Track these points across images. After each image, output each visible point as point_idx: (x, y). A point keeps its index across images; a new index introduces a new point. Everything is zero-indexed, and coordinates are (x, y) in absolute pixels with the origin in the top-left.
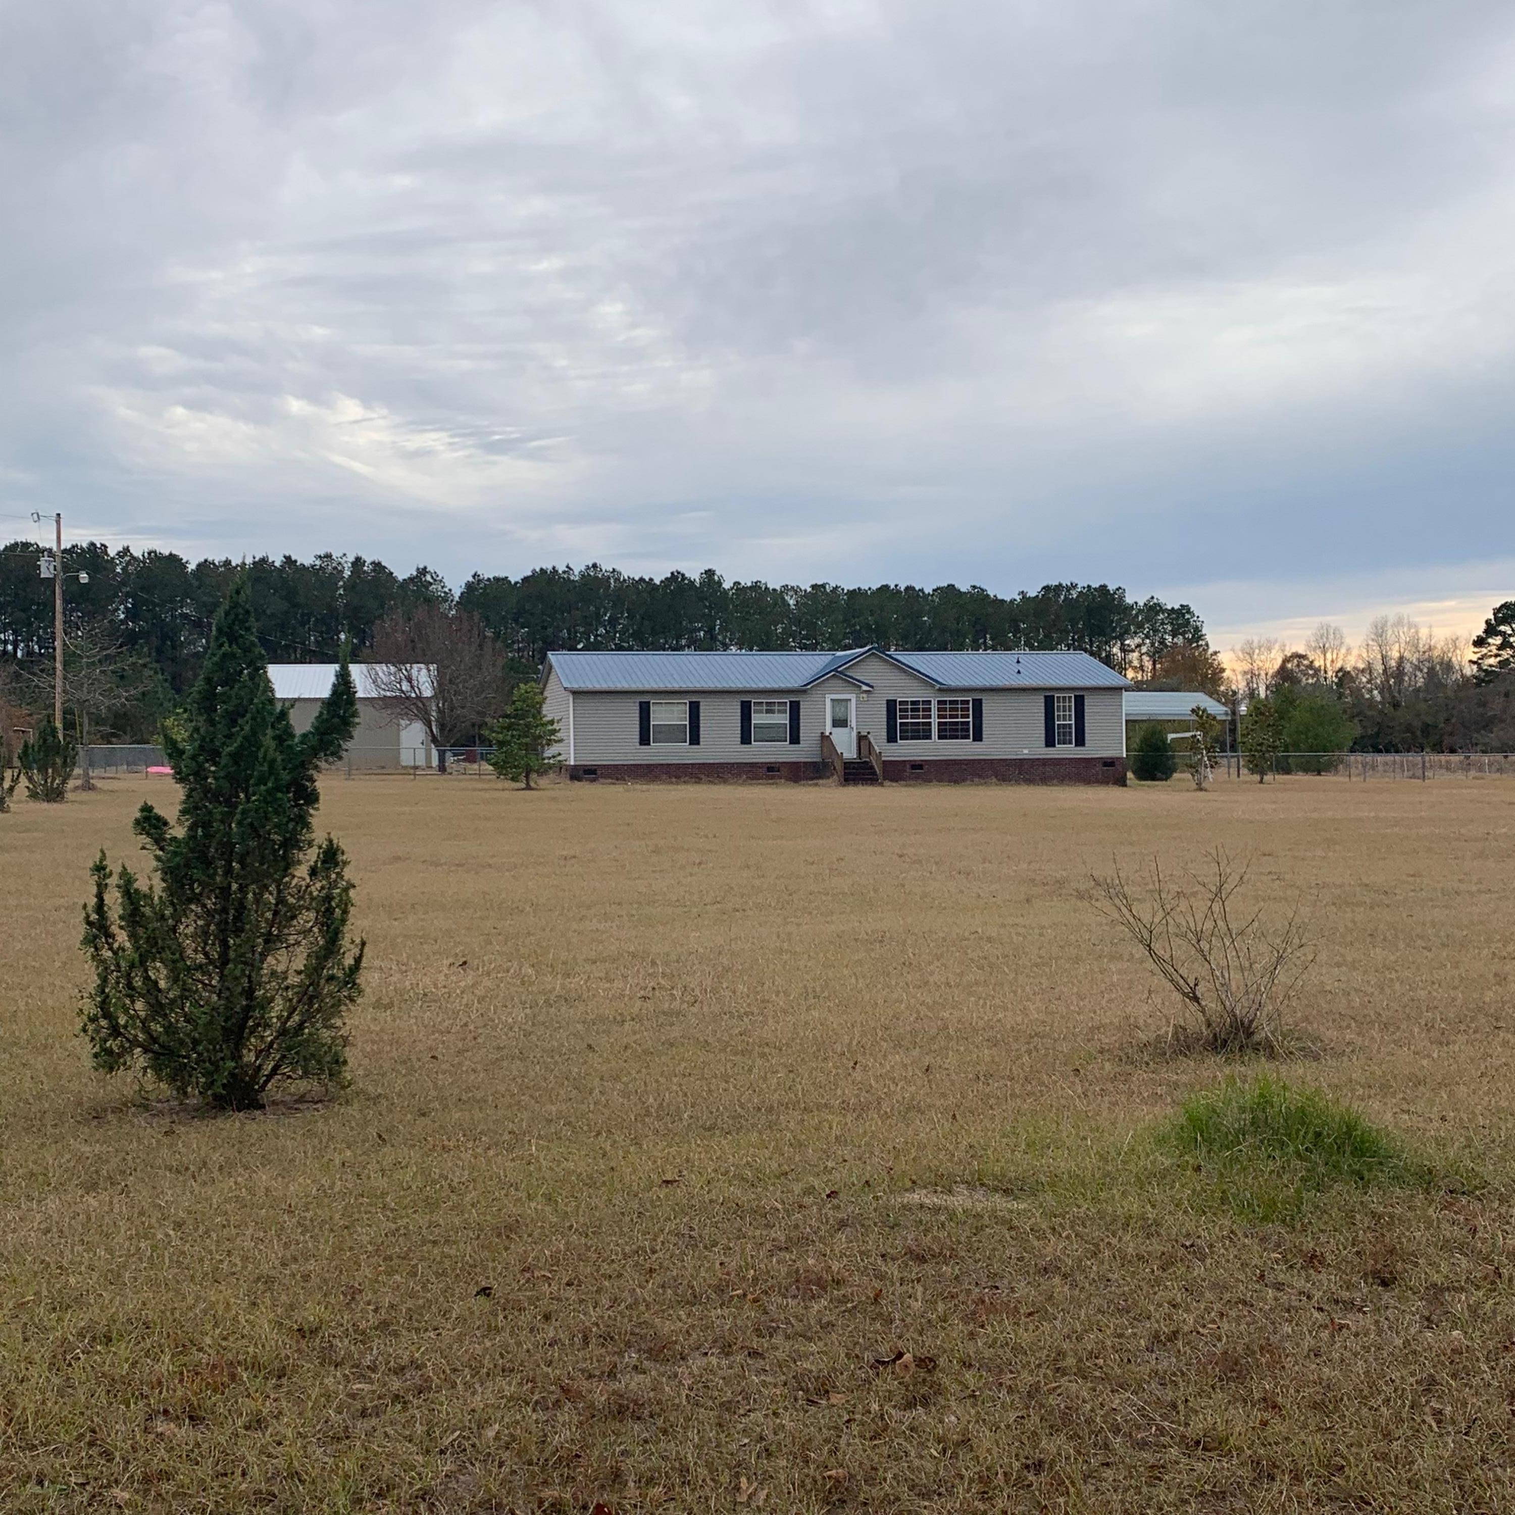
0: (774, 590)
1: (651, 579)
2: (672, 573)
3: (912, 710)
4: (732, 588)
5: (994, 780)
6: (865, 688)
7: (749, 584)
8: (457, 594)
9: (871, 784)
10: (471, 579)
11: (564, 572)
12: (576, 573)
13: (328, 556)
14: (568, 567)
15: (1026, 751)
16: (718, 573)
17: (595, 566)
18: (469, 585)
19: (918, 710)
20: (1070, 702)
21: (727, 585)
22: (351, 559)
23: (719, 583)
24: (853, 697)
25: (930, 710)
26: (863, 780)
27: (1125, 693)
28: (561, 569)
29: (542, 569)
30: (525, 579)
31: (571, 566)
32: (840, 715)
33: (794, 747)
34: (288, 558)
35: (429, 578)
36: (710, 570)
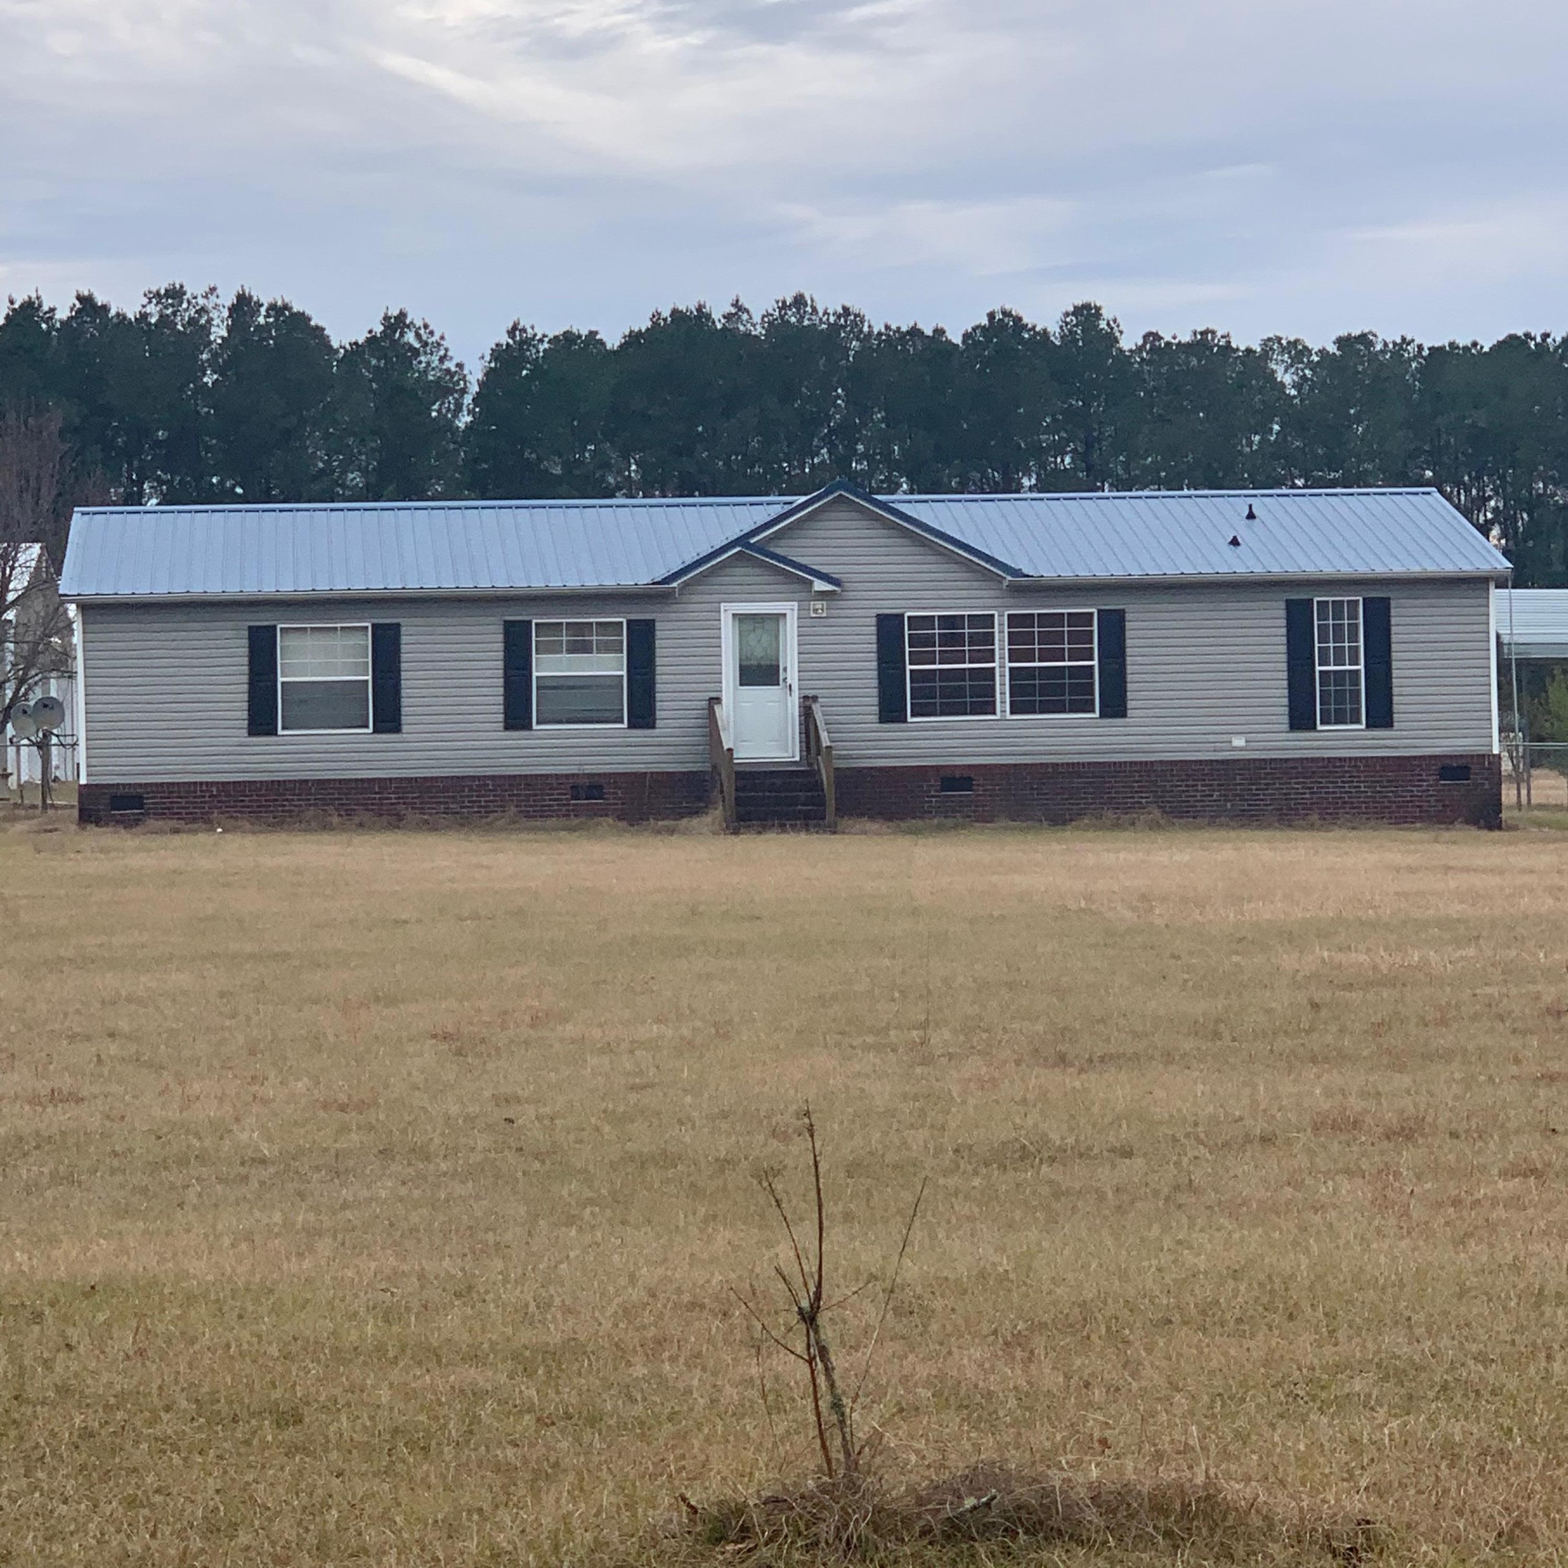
0: (1249, 351)
1: (939, 332)
2: (991, 316)
3: (946, 640)
4: (1140, 349)
5: (1157, 813)
6: (820, 585)
7: (1186, 338)
8: (475, 374)
9: (807, 828)
10: (505, 339)
11: (728, 317)
12: (757, 319)
13: (176, 293)
14: (736, 304)
15: (1239, 742)
16: (1106, 314)
17: (799, 301)
18: (498, 353)
19: (957, 639)
20: (1353, 616)
21: (1129, 341)
22: (228, 299)
23: (1111, 339)
24: (790, 609)
25: (989, 639)
26: (796, 816)
27: (1496, 594)
28: (718, 312)
29: (675, 312)
30: (633, 339)
31: (744, 302)
32: (759, 653)
33: (639, 735)
34: (86, 301)
35: (410, 337)
36: (1087, 307)
